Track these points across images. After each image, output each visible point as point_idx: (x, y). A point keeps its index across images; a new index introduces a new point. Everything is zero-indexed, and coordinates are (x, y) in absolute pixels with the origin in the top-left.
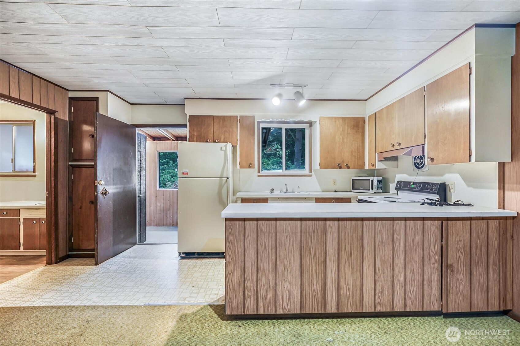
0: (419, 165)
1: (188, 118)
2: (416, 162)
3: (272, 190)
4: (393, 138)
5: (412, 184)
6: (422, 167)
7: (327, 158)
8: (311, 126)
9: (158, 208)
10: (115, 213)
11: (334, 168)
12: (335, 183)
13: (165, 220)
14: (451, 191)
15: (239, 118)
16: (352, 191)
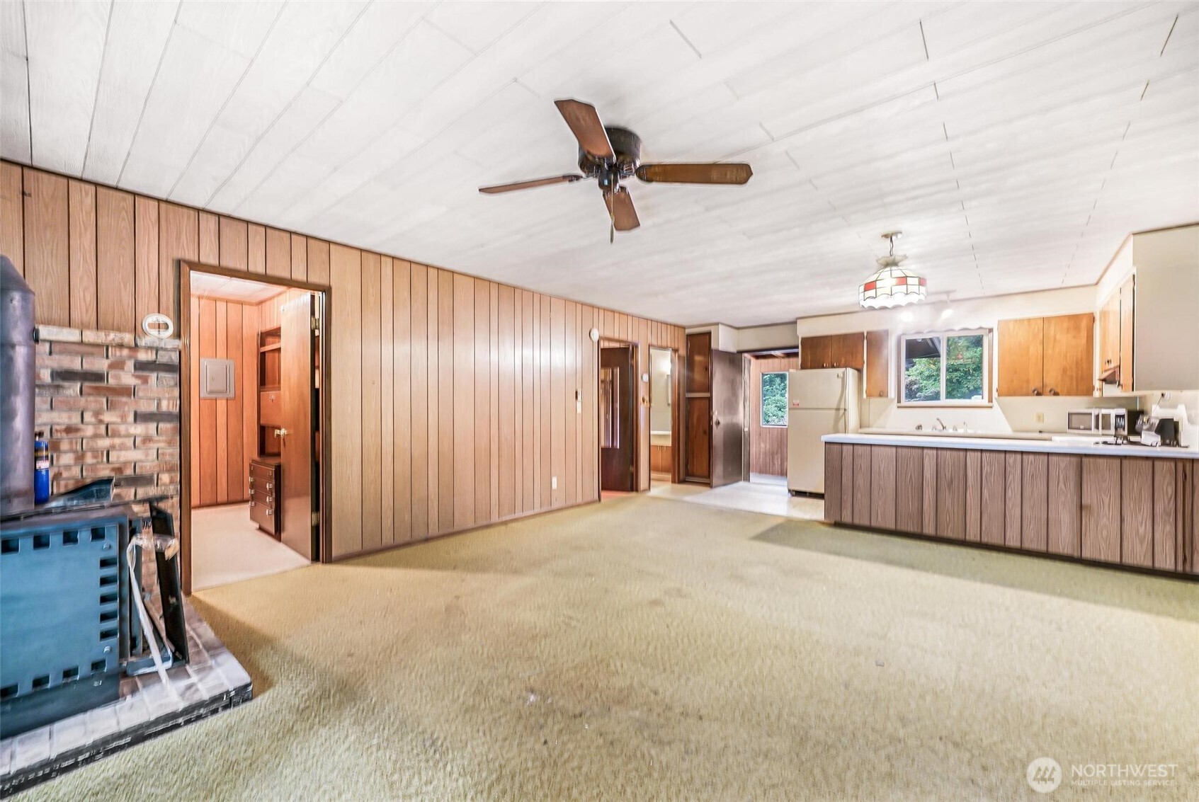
3: (919, 427)
8: (991, 333)
9: (762, 450)
10: (725, 443)
11: (1027, 395)
12: (1040, 416)
13: (771, 468)
15: (865, 335)
16: (1068, 431)
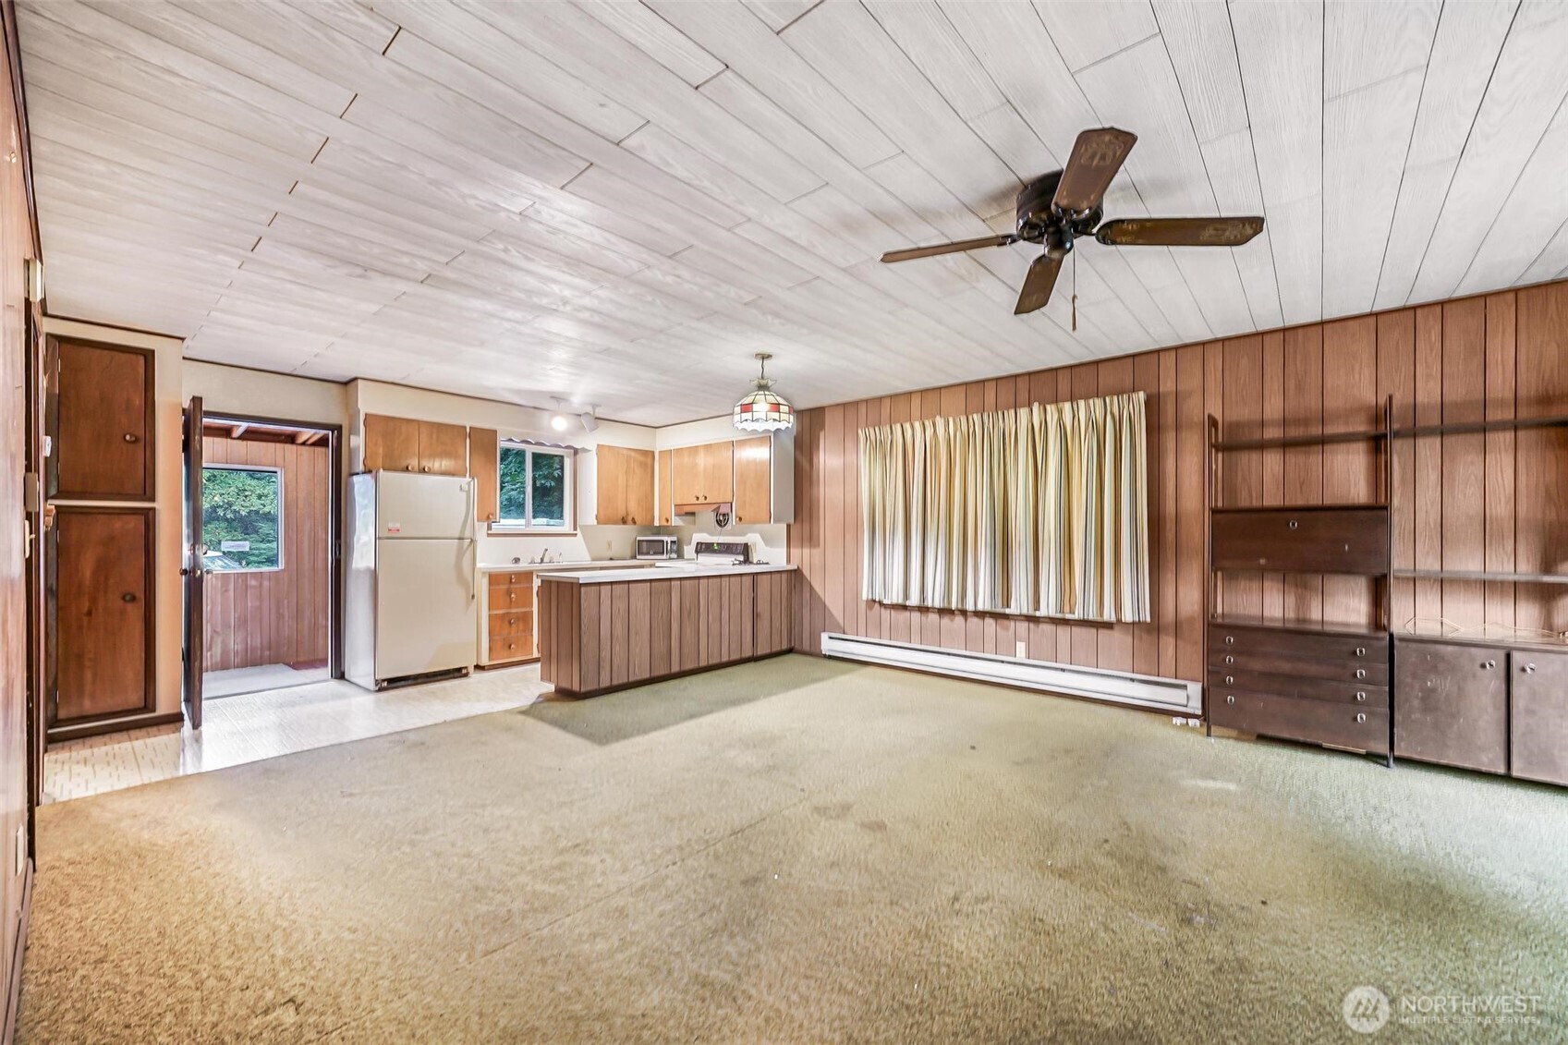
0: (722, 523)
1: (362, 417)
2: (717, 519)
3: (517, 560)
4: (697, 489)
5: (715, 545)
6: (725, 525)
7: (607, 508)
11: (615, 523)
12: (610, 545)
14: (753, 550)
15: (468, 430)
16: (638, 557)
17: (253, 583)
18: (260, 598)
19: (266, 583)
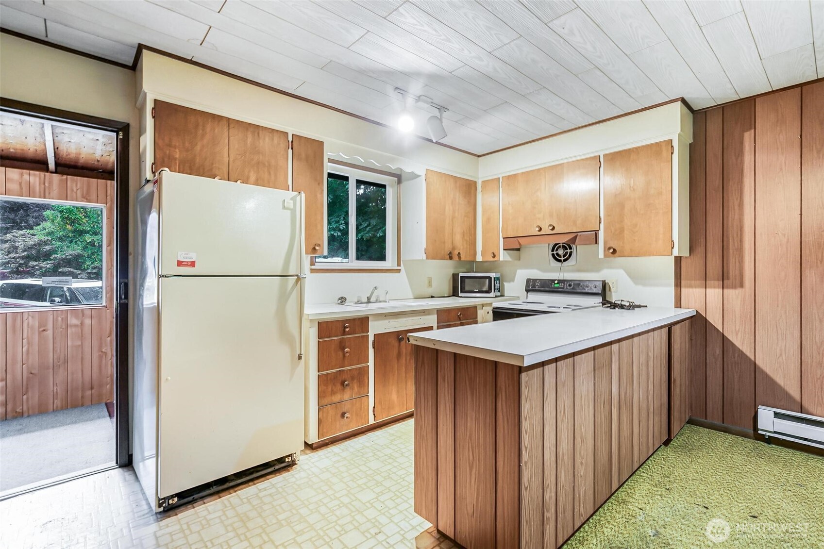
0: (561, 258)
1: (149, 105)
2: (555, 252)
3: (342, 300)
4: (539, 219)
5: (556, 282)
6: (565, 260)
7: (435, 241)
8: (399, 182)
11: (442, 257)
12: (430, 282)
14: (612, 290)
15: (290, 139)
16: (460, 295)
17: (73, 321)
18: (82, 337)
19: (88, 322)
